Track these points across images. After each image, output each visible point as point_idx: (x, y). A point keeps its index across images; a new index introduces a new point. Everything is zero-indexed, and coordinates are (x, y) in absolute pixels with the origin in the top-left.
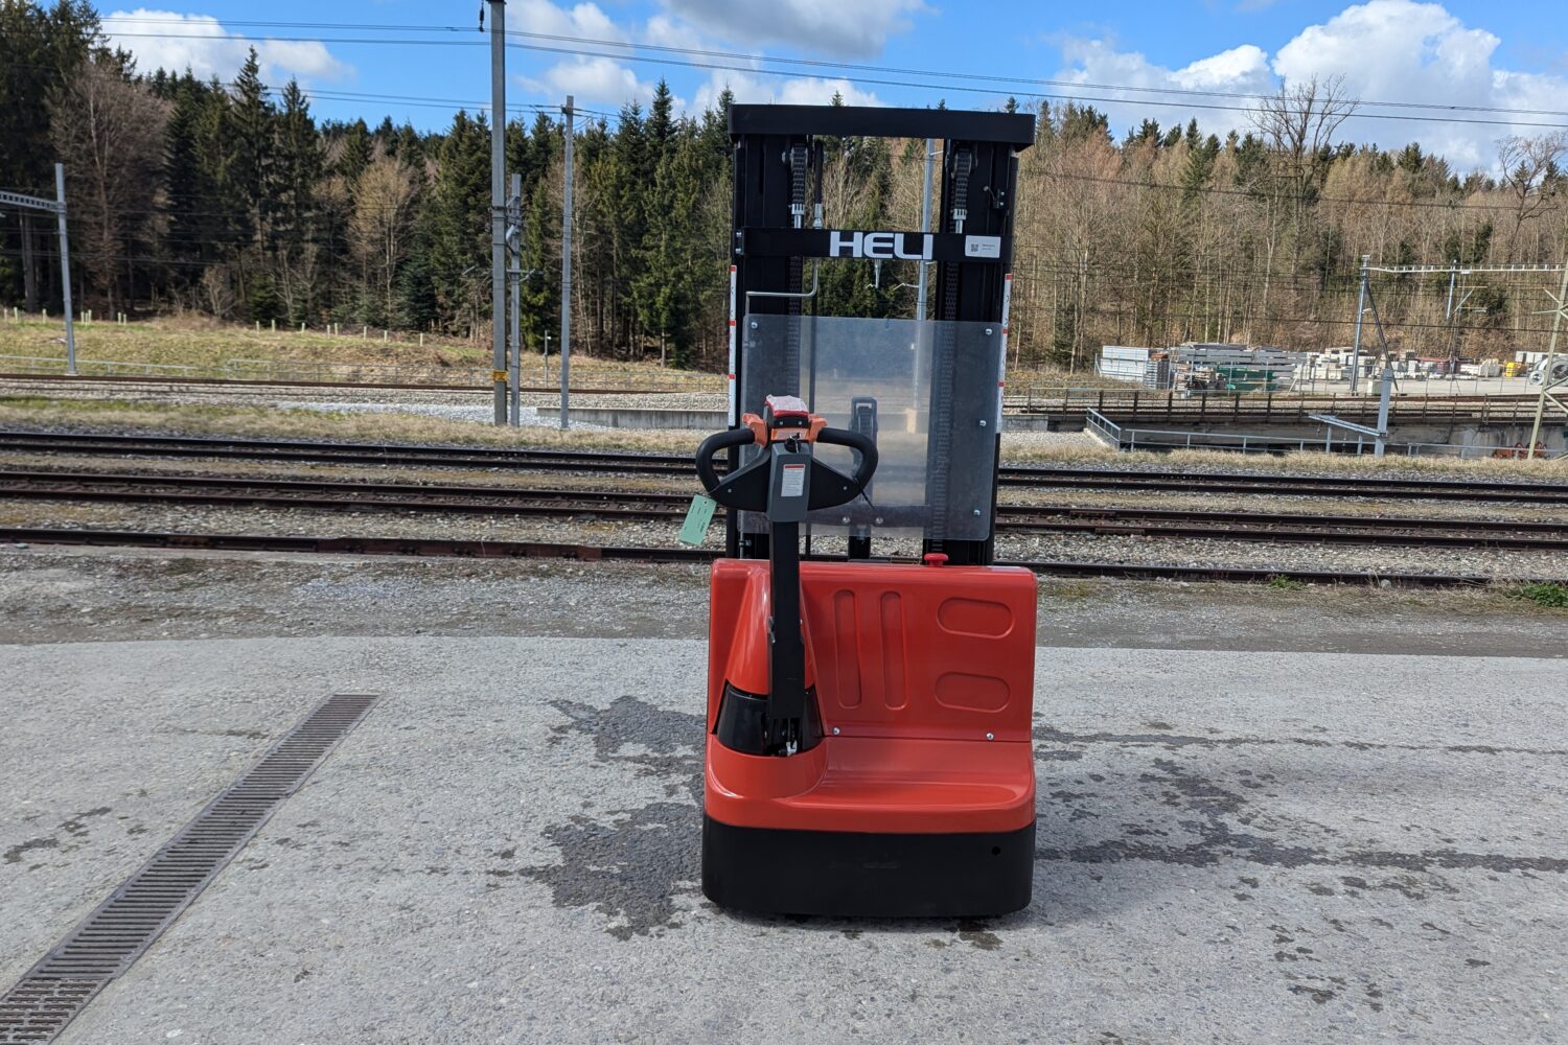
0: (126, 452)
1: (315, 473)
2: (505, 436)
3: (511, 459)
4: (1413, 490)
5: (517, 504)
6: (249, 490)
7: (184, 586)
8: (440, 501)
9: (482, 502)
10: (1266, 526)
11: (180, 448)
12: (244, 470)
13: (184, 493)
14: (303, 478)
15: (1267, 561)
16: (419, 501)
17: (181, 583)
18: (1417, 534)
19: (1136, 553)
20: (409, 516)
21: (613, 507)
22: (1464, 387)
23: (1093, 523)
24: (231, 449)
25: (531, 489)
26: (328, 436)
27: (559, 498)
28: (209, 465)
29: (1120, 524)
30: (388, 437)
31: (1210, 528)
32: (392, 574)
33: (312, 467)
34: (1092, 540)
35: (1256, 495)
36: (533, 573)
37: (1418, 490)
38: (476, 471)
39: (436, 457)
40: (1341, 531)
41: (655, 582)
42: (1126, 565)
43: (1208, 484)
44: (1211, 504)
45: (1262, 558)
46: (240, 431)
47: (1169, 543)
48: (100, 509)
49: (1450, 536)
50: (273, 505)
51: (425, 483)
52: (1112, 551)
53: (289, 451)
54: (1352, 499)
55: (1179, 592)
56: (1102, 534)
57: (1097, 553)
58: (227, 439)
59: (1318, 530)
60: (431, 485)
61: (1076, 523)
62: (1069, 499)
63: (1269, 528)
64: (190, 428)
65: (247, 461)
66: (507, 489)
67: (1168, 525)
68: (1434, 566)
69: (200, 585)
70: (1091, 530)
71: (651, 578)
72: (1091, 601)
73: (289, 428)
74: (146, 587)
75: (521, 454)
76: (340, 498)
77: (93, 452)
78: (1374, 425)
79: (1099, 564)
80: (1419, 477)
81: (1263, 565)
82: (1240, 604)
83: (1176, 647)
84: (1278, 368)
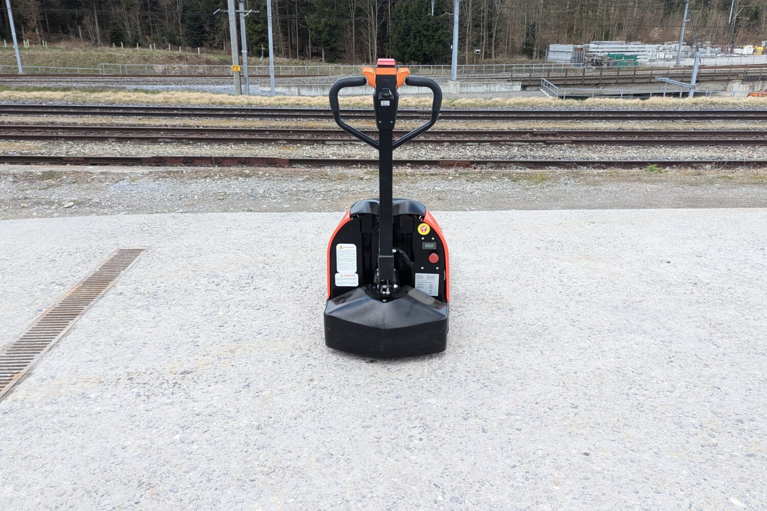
0: (43, 113)
1: (141, 122)
2: (241, 100)
3: (243, 113)
4: (711, 115)
5: (245, 136)
6: (107, 132)
7: (49, 186)
8: (206, 136)
9: (228, 136)
10: (634, 137)
11: (72, 111)
12: (104, 121)
13: (73, 134)
14: (135, 126)
15: (635, 156)
16: (195, 136)
17: (48, 184)
18: (713, 139)
19: (567, 154)
20: (189, 144)
21: (295, 137)
22: (735, 61)
23: (545, 138)
24: (98, 110)
25: (253, 128)
26: (148, 102)
27: (267, 133)
28: (85, 119)
29: (559, 138)
30: (179, 102)
31: (605, 139)
32: (164, 177)
33: (140, 119)
34: (544, 147)
35: (629, 121)
36: (241, 175)
37: (714, 115)
38: (225, 120)
39: (204, 113)
40: (673, 138)
41: (307, 179)
42: (562, 160)
43: (604, 115)
44: (606, 126)
45: (633, 154)
46: (103, 101)
47: (584, 148)
48: (29, 144)
49: (730, 139)
50: (120, 140)
51: (198, 126)
52: (554, 153)
53: (128, 111)
54: (680, 121)
55: (596, 175)
56: (549, 144)
57: (547, 154)
58: (96, 105)
59: (662, 139)
60: (201, 128)
61: (536, 139)
62: (532, 126)
63: (636, 138)
64: (77, 100)
65: (105, 117)
66: (240, 128)
67: (584, 138)
68: (722, 155)
69: (58, 186)
70: (544, 142)
71: (306, 177)
72: (547, 183)
73: (128, 99)
74: (29, 188)
75: (248, 110)
76: (154, 136)
77: (26, 113)
78: (689, 82)
79: (549, 160)
80: (713, 108)
81: (633, 158)
82: (630, 181)
83: (596, 208)
84: (640, 53)
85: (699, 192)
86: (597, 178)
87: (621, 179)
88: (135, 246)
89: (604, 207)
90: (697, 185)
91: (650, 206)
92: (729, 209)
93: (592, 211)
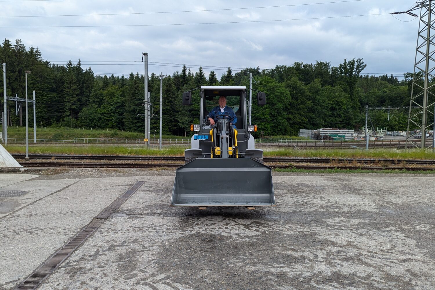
3: (151, 158)
12: (92, 162)
28: (84, 161)
53: (100, 158)
60: (134, 164)
84: (346, 134)
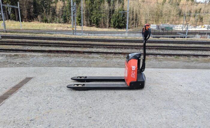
3: (73, 39)
5: (73, 45)
6: (39, 44)
9: (69, 45)
10: (172, 48)
11: (31, 38)
12: (38, 41)
15: (172, 53)
17: (15, 58)
19: (155, 52)
20: (59, 47)
21: (86, 46)
26: (50, 36)
27: (79, 45)
28: (34, 40)
29: (152, 48)
30: (58, 37)
31: (164, 48)
33: (47, 41)
35: (171, 44)
37: (192, 43)
38: (68, 41)
39: (63, 39)
42: (153, 53)
43: (164, 42)
44: (164, 45)
46: (39, 36)
47: (159, 50)
50: (41, 46)
52: (151, 51)
54: (183, 44)
56: (150, 49)
57: (149, 52)
58: (37, 37)
60: (62, 43)
64: (33, 36)
67: (159, 48)
69: (17, 58)
73: (45, 36)
74: (9, 59)
77: (19, 39)
82: (170, 61)
83: (161, 68)
84: (173, 27)
85: (189, 64)
86: (161, 59)
87: (168, 60)
88: (31, 77)
89: (163, 68)
90: (189, 62)
91: (176, 68)
92: (198, 70)
93: (160, 69)
